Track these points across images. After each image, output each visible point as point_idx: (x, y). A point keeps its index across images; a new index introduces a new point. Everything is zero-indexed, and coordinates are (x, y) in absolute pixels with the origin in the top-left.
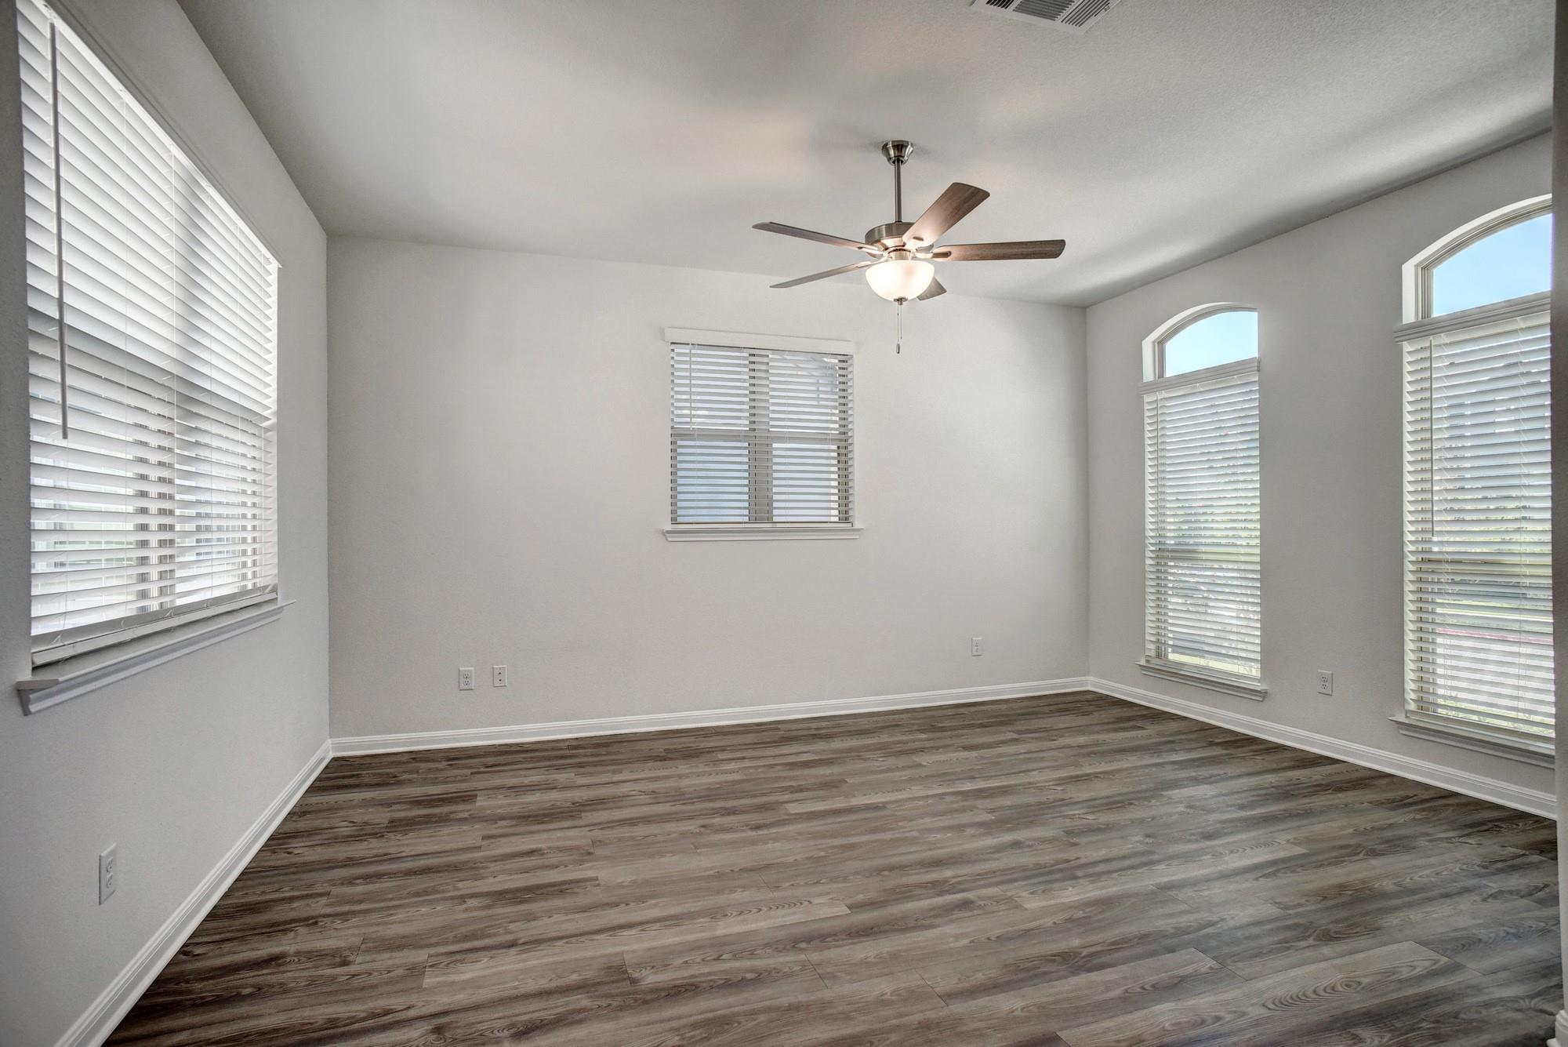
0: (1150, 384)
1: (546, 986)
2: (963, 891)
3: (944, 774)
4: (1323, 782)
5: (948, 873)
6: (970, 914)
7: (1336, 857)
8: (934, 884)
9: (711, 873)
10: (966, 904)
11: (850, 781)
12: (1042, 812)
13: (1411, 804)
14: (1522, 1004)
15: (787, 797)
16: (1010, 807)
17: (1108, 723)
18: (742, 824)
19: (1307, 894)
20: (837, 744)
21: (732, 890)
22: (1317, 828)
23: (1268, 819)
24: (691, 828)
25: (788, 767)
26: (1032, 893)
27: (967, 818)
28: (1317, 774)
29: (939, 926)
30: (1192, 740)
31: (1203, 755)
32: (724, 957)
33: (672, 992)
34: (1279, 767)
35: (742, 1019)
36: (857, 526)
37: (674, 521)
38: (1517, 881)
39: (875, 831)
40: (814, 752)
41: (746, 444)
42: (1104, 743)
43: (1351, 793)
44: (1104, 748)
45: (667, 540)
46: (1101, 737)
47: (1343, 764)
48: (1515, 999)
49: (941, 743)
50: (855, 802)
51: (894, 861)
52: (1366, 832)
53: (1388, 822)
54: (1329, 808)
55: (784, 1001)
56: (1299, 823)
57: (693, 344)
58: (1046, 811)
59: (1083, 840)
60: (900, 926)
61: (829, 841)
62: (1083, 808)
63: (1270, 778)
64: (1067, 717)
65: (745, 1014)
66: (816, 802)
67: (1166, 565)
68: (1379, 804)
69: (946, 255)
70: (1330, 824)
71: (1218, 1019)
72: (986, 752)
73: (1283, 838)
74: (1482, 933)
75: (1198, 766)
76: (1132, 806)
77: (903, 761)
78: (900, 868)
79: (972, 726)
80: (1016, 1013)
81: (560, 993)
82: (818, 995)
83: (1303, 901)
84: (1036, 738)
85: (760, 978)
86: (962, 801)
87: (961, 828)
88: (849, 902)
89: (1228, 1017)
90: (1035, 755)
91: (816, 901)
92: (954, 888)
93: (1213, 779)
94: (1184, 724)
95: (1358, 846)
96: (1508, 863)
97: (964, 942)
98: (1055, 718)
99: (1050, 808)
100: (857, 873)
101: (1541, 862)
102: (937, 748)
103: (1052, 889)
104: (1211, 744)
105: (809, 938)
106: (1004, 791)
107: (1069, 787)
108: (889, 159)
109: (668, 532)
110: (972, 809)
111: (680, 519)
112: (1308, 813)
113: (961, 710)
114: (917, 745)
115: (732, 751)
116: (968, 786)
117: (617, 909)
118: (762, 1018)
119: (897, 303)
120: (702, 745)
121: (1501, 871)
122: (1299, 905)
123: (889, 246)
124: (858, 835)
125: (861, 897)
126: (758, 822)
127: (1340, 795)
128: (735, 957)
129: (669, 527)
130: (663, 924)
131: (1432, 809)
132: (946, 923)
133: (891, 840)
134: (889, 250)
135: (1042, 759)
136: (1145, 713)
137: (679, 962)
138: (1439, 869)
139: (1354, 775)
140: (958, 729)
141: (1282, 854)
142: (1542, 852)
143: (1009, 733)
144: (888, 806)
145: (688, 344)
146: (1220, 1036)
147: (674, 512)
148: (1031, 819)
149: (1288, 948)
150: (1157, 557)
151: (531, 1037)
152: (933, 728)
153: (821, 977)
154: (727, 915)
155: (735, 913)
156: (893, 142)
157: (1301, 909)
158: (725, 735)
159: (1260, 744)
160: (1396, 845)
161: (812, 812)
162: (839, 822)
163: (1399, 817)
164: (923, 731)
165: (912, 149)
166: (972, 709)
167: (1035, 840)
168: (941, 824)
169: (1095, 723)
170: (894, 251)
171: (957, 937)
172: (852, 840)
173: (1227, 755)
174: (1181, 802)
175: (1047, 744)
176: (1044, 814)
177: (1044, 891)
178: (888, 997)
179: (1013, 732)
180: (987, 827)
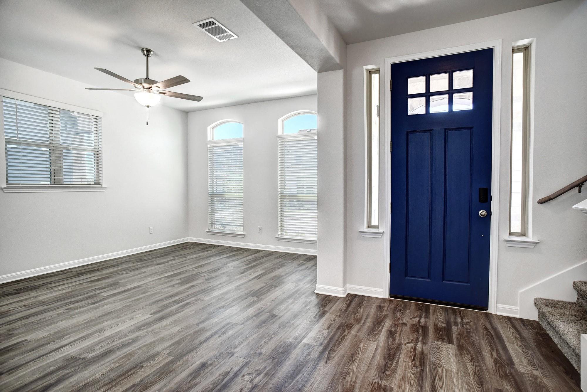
0: (209, 141)
1: (38, 376)
2: (185, 301)
3: (156, 273)
4: (263, 256)
5: (177, 298)
6: (190, 305)
7: (272, 271)
8: (174, 301)
9: (87, 321)
10: (188, 304)
11: (121, 281)
12: (194, 277)
13: (281, 257)
14: (310, 287)
15: (98, 292)
16: (185, 277)
17: (201, 250)
18: (87, 304)
19: (269, 279)
20: (105, 272)
21: (102, 323)
22: (265, 266)
23: (254, 267)
24: (62, 311)
25: (90, 283)
26: (205, 296)
27: (173, 283)
28: (260, 254)
29: (184, 311)
30: (226, 251)
31: (231, 254)
32: (115, 340)
33: (103, 355)
34: (251, 254)
35: (138, 351)
36: (104, 186)
37: (7, 184)
38: (303, 267)
39: (143, 293)
40: (97, 276)
41: (48, 150)
42: (202, 256)
43: (269, 257)
44: (203, 257)
45: (4, 192)
46: (200, 254)
47: (265, 251)
48: (308, 287)
49: (148, 264)
50: (129, 287)
51: (156, 299)
52: (275, 264)
53: (279, 261)
54: (266, 261)
55: (148, 342)
56: (261, 266)
57: (17, 99)
58: (196, 276)
59: (211, 281)
60: (172, 314)
61: (128, 300)
62: (206, 273)
63: (250, 257)
64: (187, 250)
65: (138, 349)
66: (112, 290)
67: (214, 199)
68: (276, 258)
69: (165, 93)
70: (268, 264)
71: (262, 307)
72: (167, 264)
73: (259, 269)
74: (301, 278)
75: (232, 257)
76: (219, 270)
77: (137, 272)
78: (161, 300)
79: (156, 257)
80: (217, 322)
81: (50, 374)
82: (158, 337)
83: (269, 281)
84: (181, 258)
85: (134, 341)
86: (168, 279)
87: (173, 286)
88: (150, 313)
89: (264, 307)
90: (183, 262)
91: (137, 316)
92: (182, 301)
93: (237, 260)
94: (222, 247)
95: (275, 268)
96: (301, 264)
97: (193, 312)
98: (183, 251)
99: (196, 275)
100: (146, 306)
101: (306, 263)
102: (148, 266)
103: (209, 294)
104: (232, 251)
105: (144, 325)
106: (180, 274)
107: (199, 269)
108: (144, 54)
109: (4, 188)
110: (173, 280)
111: (9, 182)
112: (262, 263)
113: (149, 253)
114: (139, 266)
115: (55, 283)
116: (167, 275)
117: (51, 344)
118: (144, 348)
119: (147, 107)
120: (36, 284)
121: (301, 266)
122: (268, 282)
123: (145, 86)
124: (138, 296)
125: (153, 311)
126: (93, 302)
127: (267, 258)
128: (120, 339)
129: (5, 186)
130: (80, 340)
131: (286, 257)
132: (185, 309)
133: (151, 294)
134: (144, 88)
135: (186, 263)
136: (210, 246)
137: (98, 347)
138: (291, 268)
139: (268, 253)
140: (151, 259)
141: (260, 273)
142: (306, 261)
143: (170, 258)
144: (143, 285)
145: (15, 99)
146: (264, 310)
147: (7, 179)
148: (193, 279)
149: (270, 291)
150: (211, 197)
151: (50, 389)
152: (140, 260)
153: (156, 333)
154: (106, 330)
155: (109, 328)
156: (146, 49)
157: (269, 283)
158: (45, 278)
159: (244, 249)
160: (282, 265)
161: (114, 294)
162: (127, 294)
163: (280, 260)
164: (138, 262)
165: (153, 53)
166: (152, 252)
167: (198, 284)
168: (165, 286)
169: (196, 250)
170: (147, 88)
171: (191, 311)
172: (137, 297)
173: (237, 253)
174: (231, 267)
175: (185, 259)
176: (195, 277)
177: (208, 295)
178: (180, 330)
179: (171, 257)
180: (181, 284)
